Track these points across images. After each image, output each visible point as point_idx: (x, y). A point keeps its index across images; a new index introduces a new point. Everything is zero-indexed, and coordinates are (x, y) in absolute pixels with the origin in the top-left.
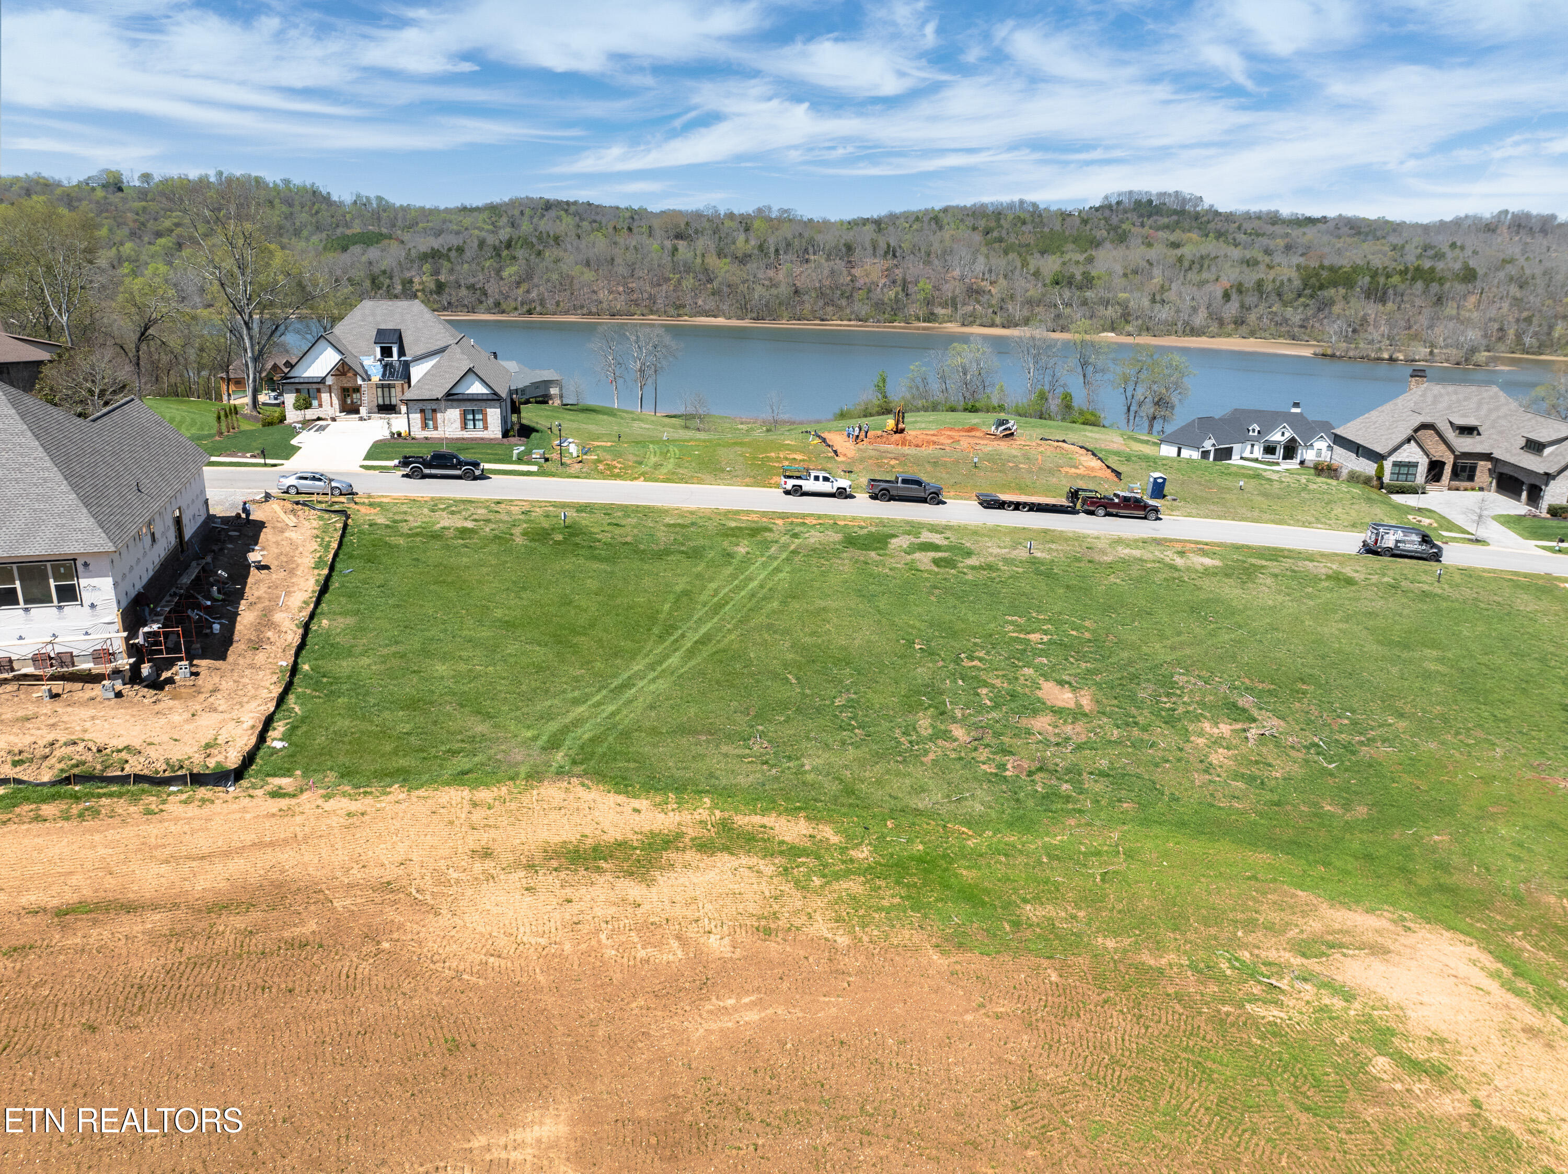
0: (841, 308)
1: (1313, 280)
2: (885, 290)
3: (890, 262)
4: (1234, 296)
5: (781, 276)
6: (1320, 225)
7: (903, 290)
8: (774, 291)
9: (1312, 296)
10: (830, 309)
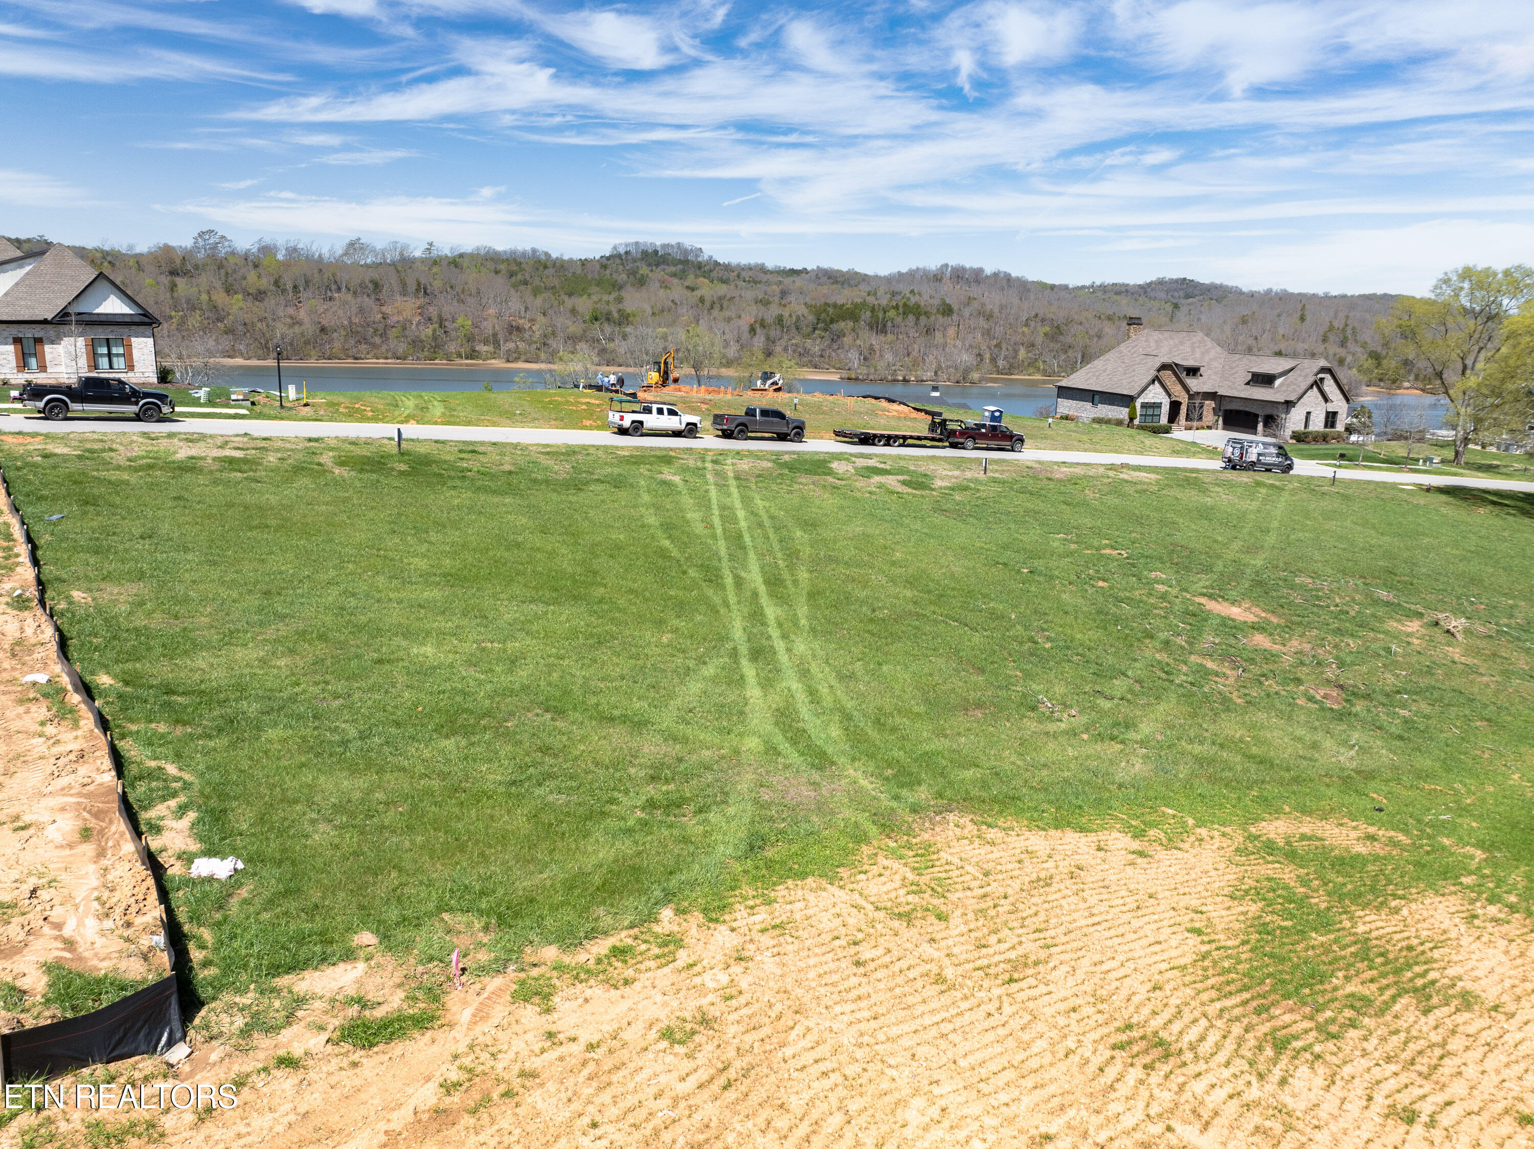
0: (374, 346)
1: (823, 315)
2: (421, 328)
3: (422, 301)
4: (758, 330)
5: (302, 314)
6: (803, 275)
7: (441, 326)
8: (297, 329)
9: (825, 330)
10: (363, 347)
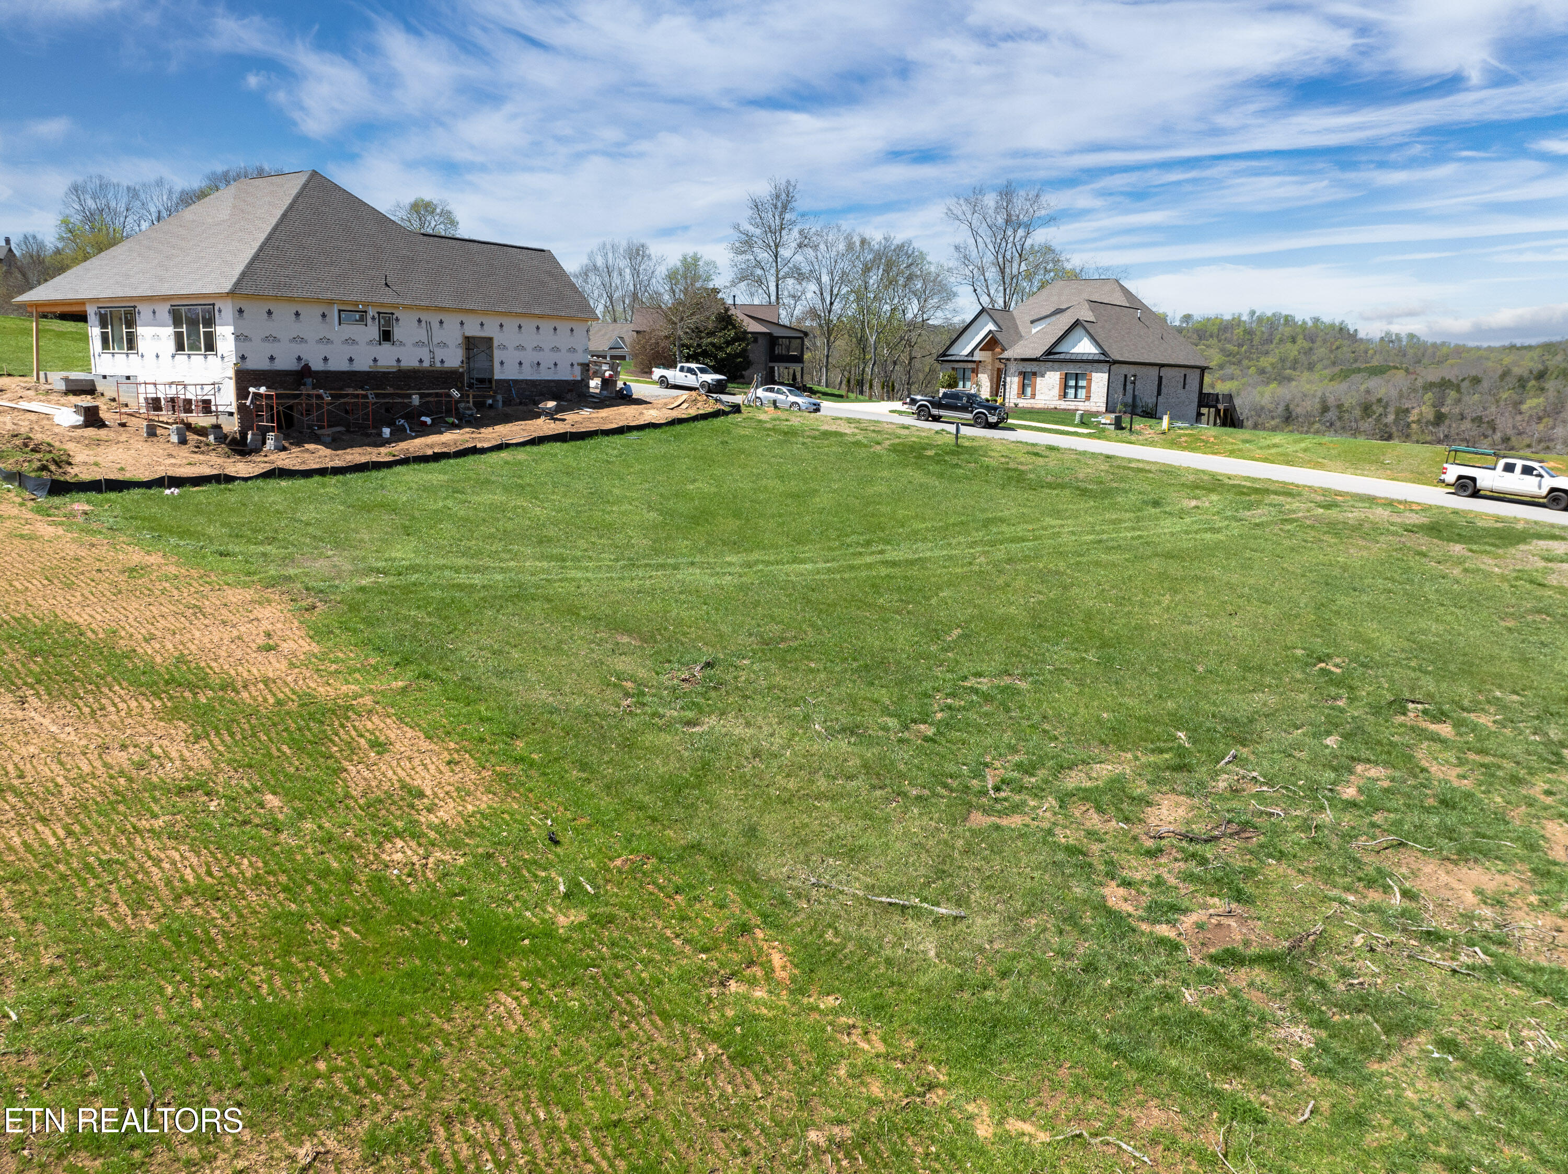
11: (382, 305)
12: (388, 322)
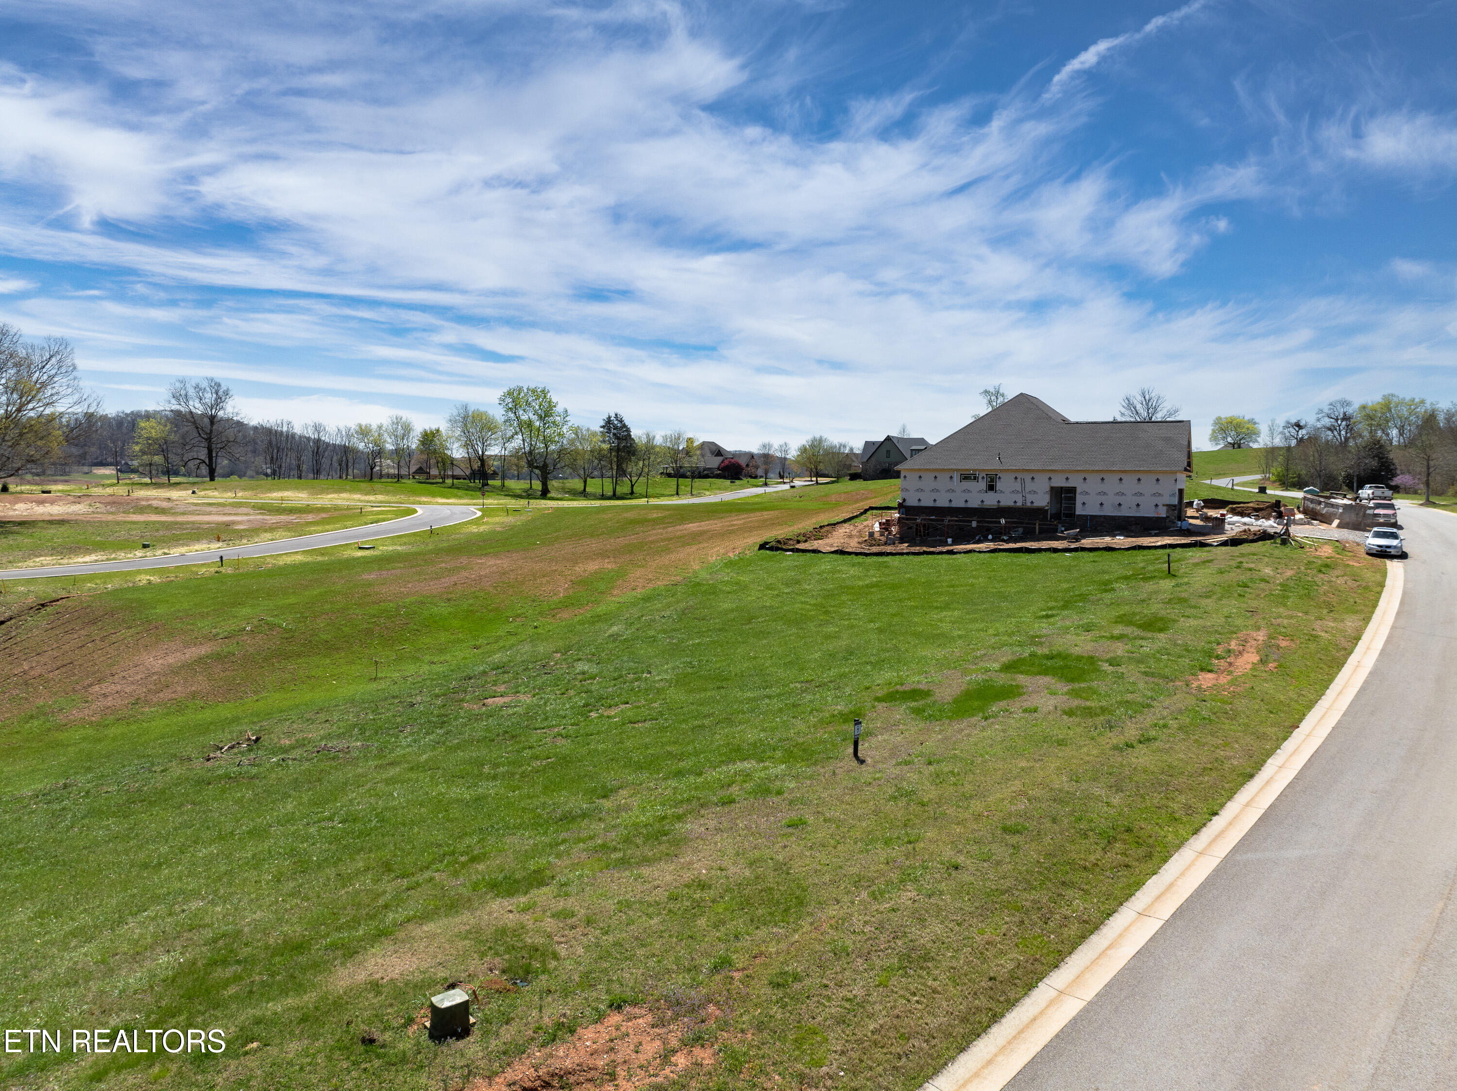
11: (988, 470)
12: (992, 480)
